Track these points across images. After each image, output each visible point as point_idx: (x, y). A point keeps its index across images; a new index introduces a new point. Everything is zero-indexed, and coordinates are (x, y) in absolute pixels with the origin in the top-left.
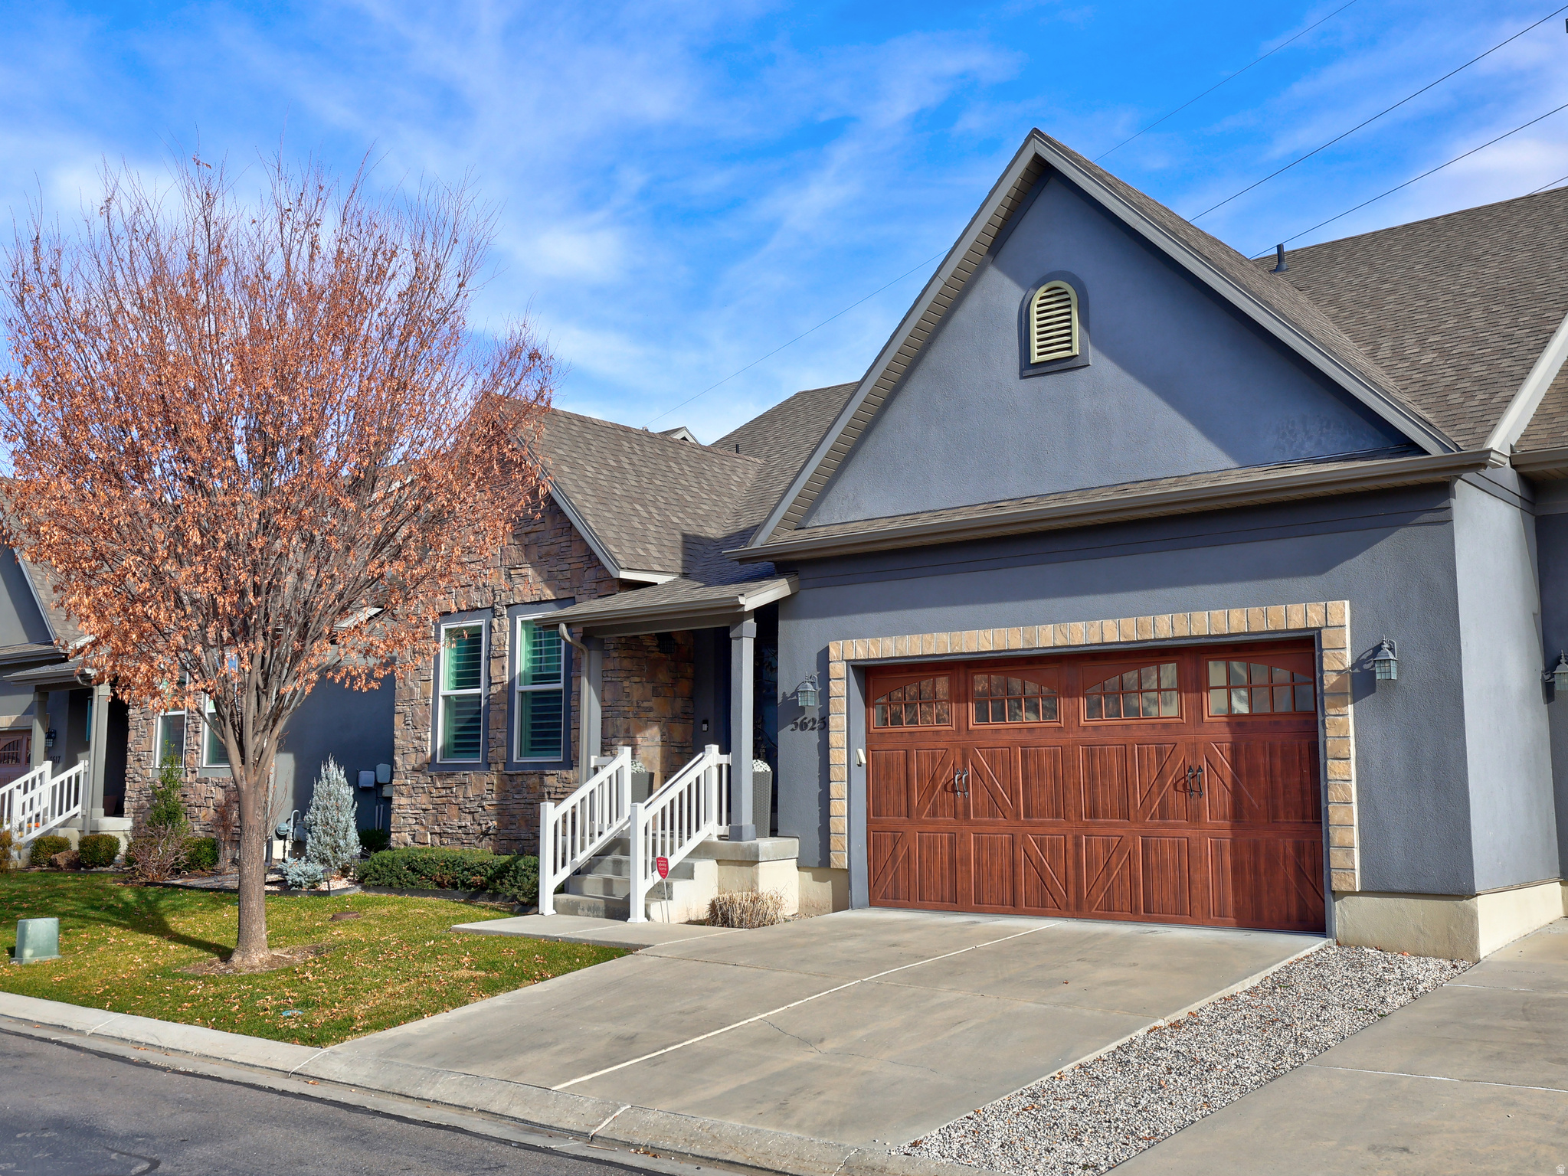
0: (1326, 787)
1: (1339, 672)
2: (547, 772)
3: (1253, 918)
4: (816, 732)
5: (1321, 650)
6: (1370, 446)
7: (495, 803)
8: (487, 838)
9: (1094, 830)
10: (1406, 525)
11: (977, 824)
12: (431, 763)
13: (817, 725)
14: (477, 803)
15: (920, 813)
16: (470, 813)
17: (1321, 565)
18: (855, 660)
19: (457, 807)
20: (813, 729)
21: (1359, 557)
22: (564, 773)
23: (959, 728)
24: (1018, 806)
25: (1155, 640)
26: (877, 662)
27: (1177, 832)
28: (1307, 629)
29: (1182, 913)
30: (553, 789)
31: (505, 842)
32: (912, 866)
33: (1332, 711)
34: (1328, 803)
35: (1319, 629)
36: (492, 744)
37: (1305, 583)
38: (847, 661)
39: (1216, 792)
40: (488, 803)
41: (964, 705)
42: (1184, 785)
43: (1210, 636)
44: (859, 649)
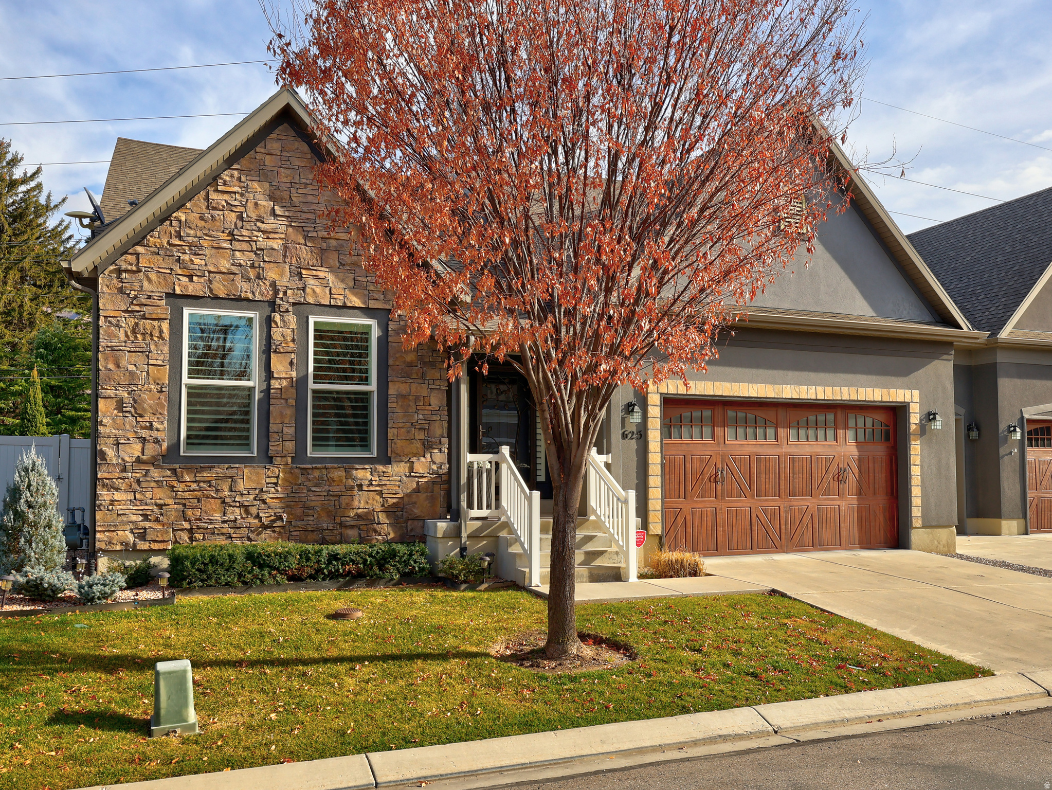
0: (911, 478)
1: (916, 424)
2: (357, 466)
3: (867, 544)
4: (634, 441)
5: (909, 413)
6: (927, 319)
7: (282, 496)
8: (269, 531)
9: (795, 503)
10: (938, 359)
11: (729, 501)
12: (170, 456)
13: (634, 436)
14: (252, 497)
15: (692, 497)
16: (239, 507)
17: (904, 372)
18: (667, 394)
19: (219, 501)
20: (631, 438)
21: (921, 371)
22: (381, 468)
23: (718, 443)
24: (754, 490)
25: (841, 400)
26: (682, 397)
27: (835, 502)
28: (904, 402)
29: (839, 545)
30: (367, 482)
31: (298, 533)
32: (688, 530)
33: (913, 443)
34: (911, 486)
35: (909, 403)
36: (274, 437)
37: (899, 380)
38: (661, 394)
39: (852, 479)
40: (271, 496)
41: (722, 429)
42: (838, 477)
43: (865, 401)
44: (670, 386)
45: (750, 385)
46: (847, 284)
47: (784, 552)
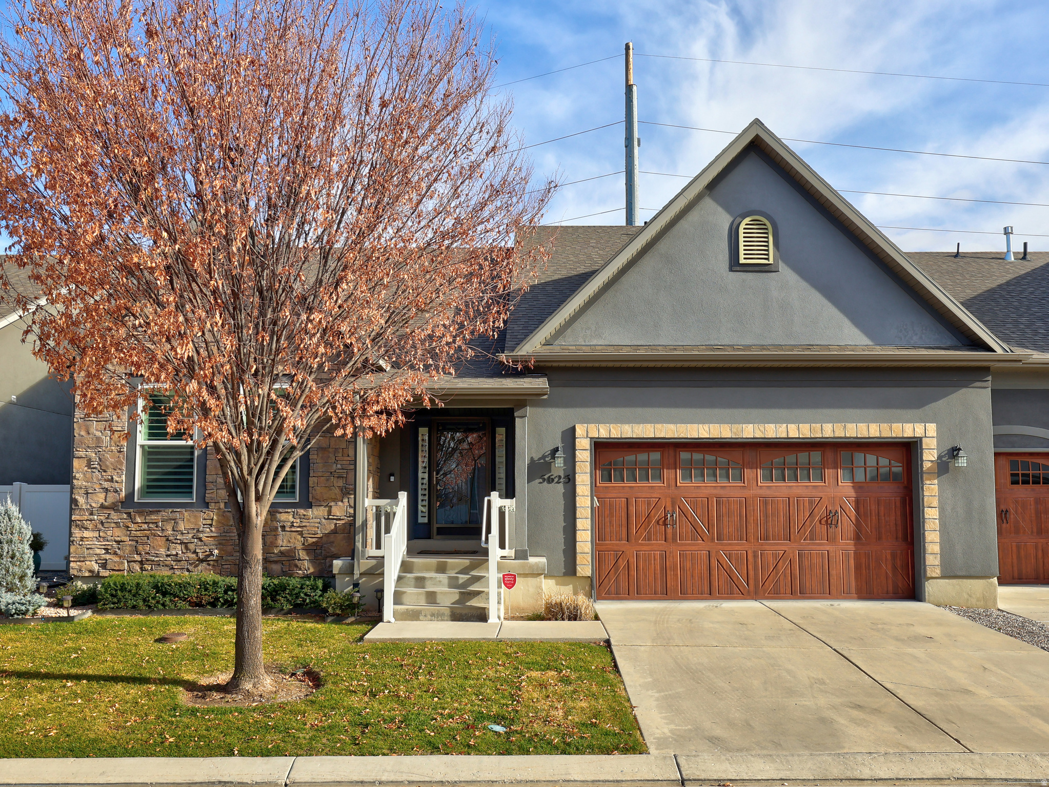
0: (924, 522)
1: (932, 461)
2: (281, 510)
3: (867, 593)
4: (561, 485)
5: (922, 449)
6: (949, 343)
7: (215, 535)
8: (204, 564)
9: (767, 547)
10: (966, 387)
11: (682, 545)
12: (128, 502)
13: (562, 480)
14: (190, 536)
15: (637, 539)
16: (181, 543)
17: (919, 404)
18: (598, 438)
19: (164, 539)
20: (558, 482)
21: (941, 401)
22: (302, 511)
23: (669, 486)
24: (713, 534)
25: (822, 438)
26: (616, 440)
27: (822, 548)
28: (914, 437)
29: (827, 592)
30: (289, 524)
31: (229, 566)
32: (631, 573)
33: (928, 482)
34: (924, 531)
35: (921, 438)
36: (210, 486)
37: (910, 413)
38: (591, 438)
39: (847, 523)
40: (206, 535)
41: (673, 471)
42: (827, 521)
43: (857, 438)
44: (601, 430)
45: (701, 426)
46: (830, 312)
47: (752, 599)
